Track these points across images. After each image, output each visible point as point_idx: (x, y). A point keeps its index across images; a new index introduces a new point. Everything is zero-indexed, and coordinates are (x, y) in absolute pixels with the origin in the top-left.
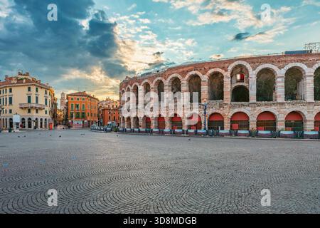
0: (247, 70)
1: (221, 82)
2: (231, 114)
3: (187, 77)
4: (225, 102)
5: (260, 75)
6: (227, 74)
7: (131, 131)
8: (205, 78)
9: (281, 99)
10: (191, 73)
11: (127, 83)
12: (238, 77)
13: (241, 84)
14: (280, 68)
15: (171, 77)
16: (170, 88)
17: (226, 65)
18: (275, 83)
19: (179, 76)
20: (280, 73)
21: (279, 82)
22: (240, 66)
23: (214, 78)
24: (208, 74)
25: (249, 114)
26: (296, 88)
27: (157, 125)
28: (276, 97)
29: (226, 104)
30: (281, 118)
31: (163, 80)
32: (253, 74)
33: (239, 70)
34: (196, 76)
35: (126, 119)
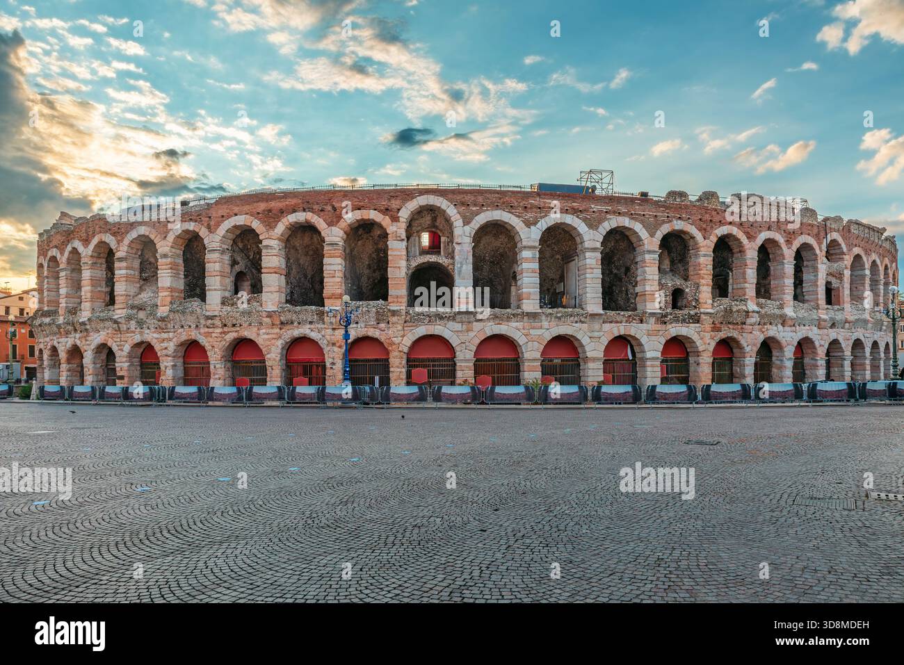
0: (448, 221)
1: (378, 251)
2: (408, 341)
3: (280, 228)
4: (393, 307)
5: (480, 238)
6: (397, 229)
7: (92, 395)
8: (334, 235)
9: (531, 304)
10: (292, 218)
11: (69, 235)
12: (425, 239)
13: (432, 258)
14: (528, 224)
15: (228, 224)
16: (227, 257)
17: (394, 204)
18: (515, 261)
19: (256, 225)
20: (530, 236)
21: (527, 260)
22: (431, 210)
23: (359, 238)
24: (342, 224)
25: (454, 341)
26: (562, 278)
27: (180, 373)
28: (520, 299)
29: (394, 313)
30: (532, 353)
31: (203, 232)
32: (463, 235)
33: (427, 220)
34: (309, 228)
35: (63, 355)
